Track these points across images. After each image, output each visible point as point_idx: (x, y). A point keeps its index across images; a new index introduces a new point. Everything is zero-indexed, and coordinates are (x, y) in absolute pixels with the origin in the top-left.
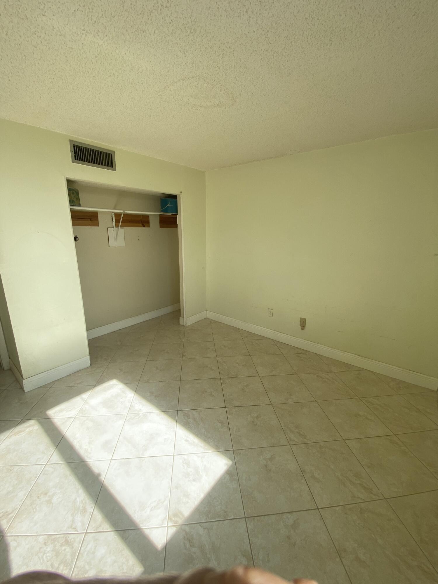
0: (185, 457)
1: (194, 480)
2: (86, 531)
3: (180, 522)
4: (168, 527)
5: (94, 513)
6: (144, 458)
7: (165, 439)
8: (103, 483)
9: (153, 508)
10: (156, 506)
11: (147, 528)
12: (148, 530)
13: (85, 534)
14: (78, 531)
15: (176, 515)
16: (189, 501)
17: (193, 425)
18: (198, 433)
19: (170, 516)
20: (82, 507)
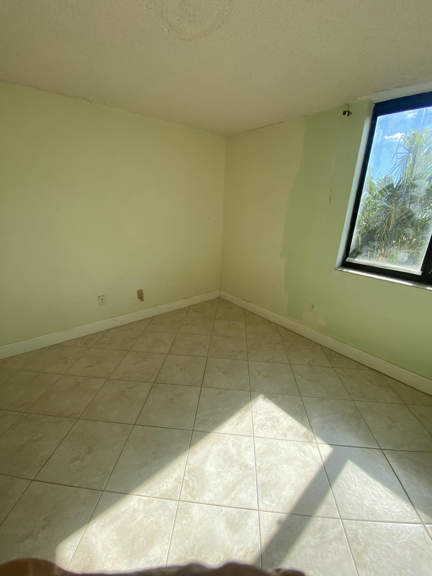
0: (255, 427)
1: (278, 422)
2: (339, 519)
3: (311, 434)
4: (317, 443)
5: (321, 516)
6: (257, 467)
7: (233, 445)
8: (289, 514)
9: (306, 455)
10: (304, 452)
11: (322, 460)
12: (323, 458)
13: (342, 520)
14: (342, 529)
15: (307, 437)
16: (295, 427)
17: (219, 417)
18: (230, 414)
19: (308, 441)
20: (319, 533)
